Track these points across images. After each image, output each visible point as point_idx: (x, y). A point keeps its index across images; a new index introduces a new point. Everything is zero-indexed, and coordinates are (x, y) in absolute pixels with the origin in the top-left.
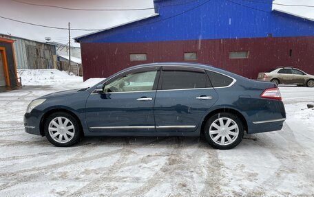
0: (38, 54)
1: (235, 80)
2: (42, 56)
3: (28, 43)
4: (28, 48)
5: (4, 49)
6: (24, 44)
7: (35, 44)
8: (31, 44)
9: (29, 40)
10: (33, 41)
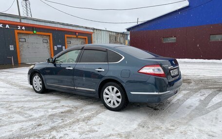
0: (116, 40)
1: (123, 58)
2: (119, 41)
3: (110, 33)
4: (110, 36)
5: (87, 38)
6: (108, 34)
7: (115, 34)
8: (113, 34)
9: (111, 32)
10: (114, 32)
